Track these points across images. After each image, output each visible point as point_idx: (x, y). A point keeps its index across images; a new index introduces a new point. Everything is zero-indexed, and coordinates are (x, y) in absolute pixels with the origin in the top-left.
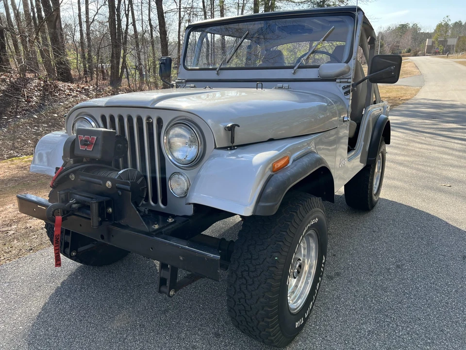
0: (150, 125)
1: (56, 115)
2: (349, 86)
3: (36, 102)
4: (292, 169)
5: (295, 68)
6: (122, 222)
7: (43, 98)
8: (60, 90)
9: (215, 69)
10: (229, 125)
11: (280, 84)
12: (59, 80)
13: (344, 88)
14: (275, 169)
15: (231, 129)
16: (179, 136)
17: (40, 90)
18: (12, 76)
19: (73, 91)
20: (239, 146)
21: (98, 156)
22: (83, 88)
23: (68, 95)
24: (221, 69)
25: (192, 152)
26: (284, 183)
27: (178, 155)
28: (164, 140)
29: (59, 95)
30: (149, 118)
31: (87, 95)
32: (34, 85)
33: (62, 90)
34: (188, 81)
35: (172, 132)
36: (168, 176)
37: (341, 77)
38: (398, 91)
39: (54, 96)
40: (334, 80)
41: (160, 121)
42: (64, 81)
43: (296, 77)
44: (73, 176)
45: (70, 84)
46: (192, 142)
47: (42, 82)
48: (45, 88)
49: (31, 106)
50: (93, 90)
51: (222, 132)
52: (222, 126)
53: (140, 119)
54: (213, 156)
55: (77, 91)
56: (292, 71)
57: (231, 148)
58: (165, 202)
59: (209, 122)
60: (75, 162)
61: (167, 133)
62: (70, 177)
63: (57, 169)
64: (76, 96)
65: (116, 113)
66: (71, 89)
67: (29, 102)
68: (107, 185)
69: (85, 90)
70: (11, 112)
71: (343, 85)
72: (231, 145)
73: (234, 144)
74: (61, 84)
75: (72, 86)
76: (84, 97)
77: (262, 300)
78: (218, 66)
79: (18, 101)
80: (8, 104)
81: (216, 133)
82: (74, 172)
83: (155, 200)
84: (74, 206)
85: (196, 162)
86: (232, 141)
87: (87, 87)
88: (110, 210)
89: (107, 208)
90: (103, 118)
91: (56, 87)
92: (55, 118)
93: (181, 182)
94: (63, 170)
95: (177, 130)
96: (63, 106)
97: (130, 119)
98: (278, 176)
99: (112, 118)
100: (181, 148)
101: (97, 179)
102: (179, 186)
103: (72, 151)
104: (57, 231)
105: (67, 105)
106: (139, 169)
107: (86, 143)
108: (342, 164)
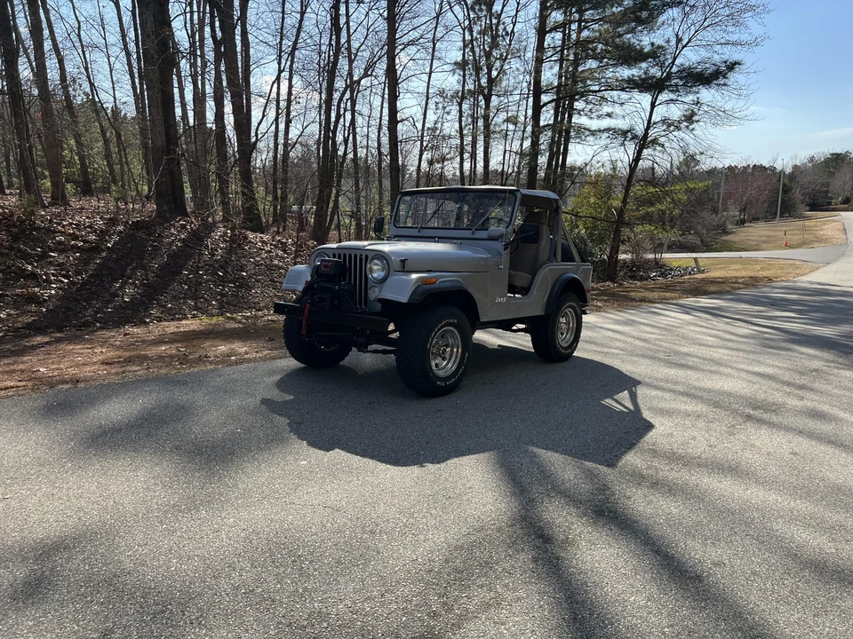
0: (361, 259)
1: (244, 274)
3: (222, 256)
4: (438, 285)
6: (342, 309)
7: (229, 251)
8: (250, 242)
9: (417, 228)
10: (403, 259)
11: (455, 241)
12: (247, 229)
13: (504, 245)
14: (423, 281)
15: (403, 262)
16: (377, 264)
17: (225, 241)
18: (192, 222)
19: (267, 244)
20: (407, 271)
21: (332, 273)
22: (279, 241)
23: (261, 249)
24: (422, 228)
25: (382, 274)
27: (375, 275)
28: (368, 266)
29: (250, 248)
30: (361, 255)
31: (285, 251)
32: (219, 234)
33: (252, 243)
34: (397, 236)
35: (373, 263)
36: (369, 287)
37: (502, 237)
39: (243, 249)
40: (497, 240)
41: (367, 257)
42: (254, 231)
43: (473, 236)
45: (262, 235)
46: (383, 269)
47: (229, 231)
48: (233, 239)
49: (216, 260)
50: (292, 245)
51: (399, 263)
52: (399, 260)
53: (356, 256)
54: (393, 275)
55: (271, 245)
57: (403, 272)
58: (366, 305)
59: (393, 258)
60: (318, 277)
61: (370, 263)
62: (315, 285)
63: (307, 282)
64: (270, 252)
65: (342, 252)
66: (263, 242)
67: (214, 255)
68: (336, 288)
69: (282, 243)
70: (192, 266)
71: (504, 243)
72: (403, 270)
73: (405, 270)
74: (251, 235)
75: (266, 237)
76: (280, 253)
78: (419, 226)
79: (201, 254)
80: (190, 257)
81: (397, 265)
83: (360, 305)
84: (316, 299)
85: (384, 280)
86: (404, 268)
87: (284, 240)
88: (336, 302)
89: (335, 300)
90: (334, 254)
91: (246, 237)
92: (243, 277)
93: (376, 291)
94: (310, 281)
95: (376, 261)
96: (253, 263)
97: (350, 255)
98: (425, 286)
99: (340, 255)
100: (377, 271)
101: (330, 286)
102: (374, 294)
103: (316, 271)
104: (306, 312)
105: (259, 261)
106: (352, 282)
107: (326, 266)
108: (499, 300)
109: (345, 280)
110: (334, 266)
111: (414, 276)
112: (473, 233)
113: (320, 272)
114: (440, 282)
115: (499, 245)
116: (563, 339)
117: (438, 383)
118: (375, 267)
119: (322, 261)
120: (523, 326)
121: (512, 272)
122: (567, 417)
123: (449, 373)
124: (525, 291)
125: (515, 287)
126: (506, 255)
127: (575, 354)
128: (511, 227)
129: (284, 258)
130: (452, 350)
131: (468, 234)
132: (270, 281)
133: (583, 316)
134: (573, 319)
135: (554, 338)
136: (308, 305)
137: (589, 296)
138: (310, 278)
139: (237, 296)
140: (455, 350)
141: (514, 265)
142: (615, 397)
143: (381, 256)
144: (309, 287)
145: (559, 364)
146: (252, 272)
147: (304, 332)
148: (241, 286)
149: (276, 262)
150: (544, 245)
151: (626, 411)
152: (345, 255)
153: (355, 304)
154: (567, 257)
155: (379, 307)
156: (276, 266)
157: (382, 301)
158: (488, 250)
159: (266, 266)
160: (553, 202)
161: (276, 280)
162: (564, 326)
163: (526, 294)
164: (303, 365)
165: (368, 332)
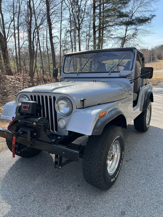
0: (50, 99)
1: (5, 90)
2: (132, 80)
4: (108, 116)
5: (110, 73)
6: (40, 139)
8: (7, 79)
9: (76, 73)
10: (82, 99)
12: (7, 74)
13: (130, 81)
14: (101, 116)
15: (83, 101)
16: (62, 104)
19: (13, 79)
20: (86, 107)
21: (30, 112)
22: (17, 78)
23: (11, 81)
24: (79, 73)
25: (67, 110)
26: (104, 122)
27: (62, 111)
28: (56, 105)
29: (7, 81)
30: (50, 97)
31: (19, 81)
33: (8, 79)
34: (65, 78)
35: (59, 102)
36: (58, 119)
37: (129, 76)
38: (161, 76)
39: (5, 82)
40: (126, 77)
41: (54, 98)
42: (9, 75)
44: (20, 120)
45: (12, 76)
46: (67, 106)
50: (22, 79)
52: (79, 100)
53: (46, 97)
54: (76, 112)
55: (15, 79)
56: (108, 74)
57: (83, 108)
58: (56, 130)
59: (74, 98)
60: (20, 115)
61: (57, 103)
62: (19, 121)
63: (13, 118)
64: (14, 82)
65: (37, 95)
66: (12, 79)
68: (34, 124)
69: (18, 79)
71: (130, 79)
72: (83, 107)
74: (7, 76)
75: (13, 77)
76: (18, 82)
77: (96, 169)
78: (78, 72)
81: (77, 102)
82: (20, 119)
83: (53, 130)
84: (20, 133)
85: (69, 114)
86: (83, 105)
88: (35, 134)
89: (34, 133)
90: (31, 96)
91: (5, 78)
92: (5, 92)
93: (63, 122)
94: (15, 118)
95: (61, 101)
96: (8, 86)
97: (42, 97)
98: (102, 120)
99: (35, 97)
100: (62, 108)
101: (29, 122)
105: (10, 86)
106: (46, 117)
108: (130, 112)
109: (40, 116)
110: (31, 107)
111: (95, 112)
114: (108, 113)
117: (112, 181)
119: (22, 103)
126: (132, 86)
128: (133, 69)
132: (15, 92)
136: (14, 138)
139: (3, 99)
143: (65, 98)
146: (8, 89)
148: (4, 95)
149: (17, 85)
152: (39, 97)
156: (17, 87)
159: (13, 87)
161: (17, 92)
163: (137, 104)
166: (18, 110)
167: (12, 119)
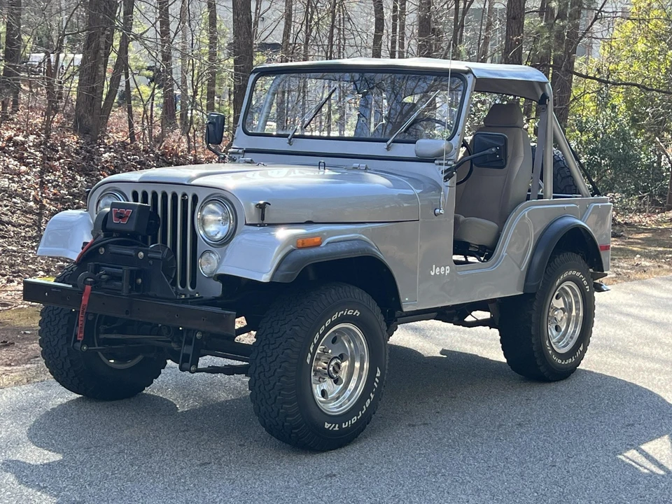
0: (185, 202)
2: (448, 170)
5: (389, 142)
6: (151, 293)
9: (286, 136)
10: (261, 202)
11: (356, 164)
13: (444, 172)
15: (262, 208)
16: (213, 212)
20: (269, 225)
21: (132, 228)
24: (295, 137)
25: (224, 229)
28: (198, 215)
30: (184, 195)
34: (247, 151)
35: (206, 210)
36: (199, 253)
37: (441, 157)
40: (433, 161)
41: (195, 198)
43: (390, 154)
44: (103, 249)
46: (226, 219)
51: (253, 209)
52: (253, 205)
53: (175, 196)
54: (244, 232)
56: (384, 145)
57: (261, 225)
60: (105, 236)
61: (202, 209)
62: (100, 250)
63: (85, 244)
65: (149, 190)
68: (139, 256)
71: (444, 168)
72: (261, 222)
73: (264, 222)
81: (248, 211)
82: (103, 246)
84: (103, 277)
85: (226, 241)
86: (263, 218)
87: (20, 138)
88: (140, 281)
89: (137, 278)
90: (135, 194)
93: (212, 261)
94: (92, 245)
95: (211, 206)
97: (165, 195)
98: (301, 251)
99: (145, 194)
100: (212, 224)
101: (128, 251)
102: (209, 265)
103: (104, 225)
104: (85, 300)
106: (169, 245)
107: (120, 216)
108: (435, 271)
109: (154, 241)
110: (135, 216)
111: (282, 234)
112: (388, 148)
113: (108, 226)
114: (328, 243)
115: (434, 172)
116: (558, 339)
117: (327, 425)
118: (210, 217)
119: (113, 205)
120: (486, 315)
121: (462, 218)
122: (556, 483)
123: (347, 406)
124: (486, 252)
125: (468, 245)
126: (448, 190)
127: (583, 366)
128: (457, 138)
129: (19, 174)
130: (352, 367)
131: (378, 149)
133: (596, 294)
134: (577, 302)
135: (541, 335)
136: (88, 288)
137: (605, 257)
138: (89, 239)
140: (357, 365)
141: (464, 205)
142: (643, 447)
143: (220, 197)
144: (89, 254)
145: (553, 385)
147: (81, 337)
150: (520, 164)
151: (662, 472)
152: (155, 195)
153: (174, 284)
154: (564, 185)
155: (217, 289)
157: (224, 279)
158: (416, 181)
160: (536, 85)
162: (559, 315)
163: (488, 258)
164: (75, 396)
165: (198, 335)
166: (100, 223)
167: (83, 248)
